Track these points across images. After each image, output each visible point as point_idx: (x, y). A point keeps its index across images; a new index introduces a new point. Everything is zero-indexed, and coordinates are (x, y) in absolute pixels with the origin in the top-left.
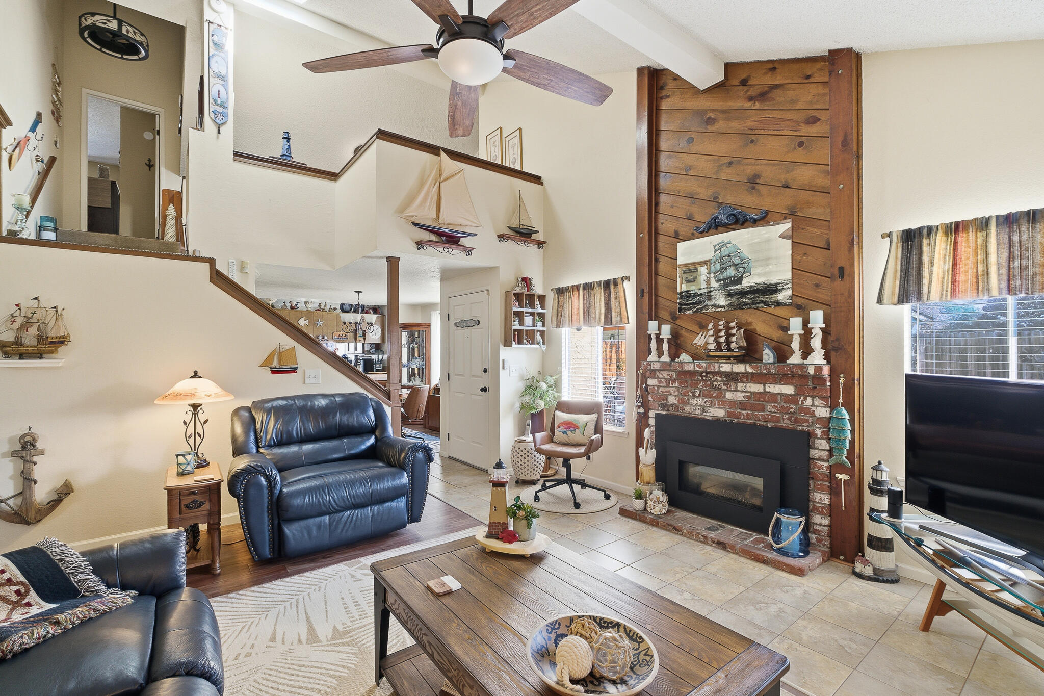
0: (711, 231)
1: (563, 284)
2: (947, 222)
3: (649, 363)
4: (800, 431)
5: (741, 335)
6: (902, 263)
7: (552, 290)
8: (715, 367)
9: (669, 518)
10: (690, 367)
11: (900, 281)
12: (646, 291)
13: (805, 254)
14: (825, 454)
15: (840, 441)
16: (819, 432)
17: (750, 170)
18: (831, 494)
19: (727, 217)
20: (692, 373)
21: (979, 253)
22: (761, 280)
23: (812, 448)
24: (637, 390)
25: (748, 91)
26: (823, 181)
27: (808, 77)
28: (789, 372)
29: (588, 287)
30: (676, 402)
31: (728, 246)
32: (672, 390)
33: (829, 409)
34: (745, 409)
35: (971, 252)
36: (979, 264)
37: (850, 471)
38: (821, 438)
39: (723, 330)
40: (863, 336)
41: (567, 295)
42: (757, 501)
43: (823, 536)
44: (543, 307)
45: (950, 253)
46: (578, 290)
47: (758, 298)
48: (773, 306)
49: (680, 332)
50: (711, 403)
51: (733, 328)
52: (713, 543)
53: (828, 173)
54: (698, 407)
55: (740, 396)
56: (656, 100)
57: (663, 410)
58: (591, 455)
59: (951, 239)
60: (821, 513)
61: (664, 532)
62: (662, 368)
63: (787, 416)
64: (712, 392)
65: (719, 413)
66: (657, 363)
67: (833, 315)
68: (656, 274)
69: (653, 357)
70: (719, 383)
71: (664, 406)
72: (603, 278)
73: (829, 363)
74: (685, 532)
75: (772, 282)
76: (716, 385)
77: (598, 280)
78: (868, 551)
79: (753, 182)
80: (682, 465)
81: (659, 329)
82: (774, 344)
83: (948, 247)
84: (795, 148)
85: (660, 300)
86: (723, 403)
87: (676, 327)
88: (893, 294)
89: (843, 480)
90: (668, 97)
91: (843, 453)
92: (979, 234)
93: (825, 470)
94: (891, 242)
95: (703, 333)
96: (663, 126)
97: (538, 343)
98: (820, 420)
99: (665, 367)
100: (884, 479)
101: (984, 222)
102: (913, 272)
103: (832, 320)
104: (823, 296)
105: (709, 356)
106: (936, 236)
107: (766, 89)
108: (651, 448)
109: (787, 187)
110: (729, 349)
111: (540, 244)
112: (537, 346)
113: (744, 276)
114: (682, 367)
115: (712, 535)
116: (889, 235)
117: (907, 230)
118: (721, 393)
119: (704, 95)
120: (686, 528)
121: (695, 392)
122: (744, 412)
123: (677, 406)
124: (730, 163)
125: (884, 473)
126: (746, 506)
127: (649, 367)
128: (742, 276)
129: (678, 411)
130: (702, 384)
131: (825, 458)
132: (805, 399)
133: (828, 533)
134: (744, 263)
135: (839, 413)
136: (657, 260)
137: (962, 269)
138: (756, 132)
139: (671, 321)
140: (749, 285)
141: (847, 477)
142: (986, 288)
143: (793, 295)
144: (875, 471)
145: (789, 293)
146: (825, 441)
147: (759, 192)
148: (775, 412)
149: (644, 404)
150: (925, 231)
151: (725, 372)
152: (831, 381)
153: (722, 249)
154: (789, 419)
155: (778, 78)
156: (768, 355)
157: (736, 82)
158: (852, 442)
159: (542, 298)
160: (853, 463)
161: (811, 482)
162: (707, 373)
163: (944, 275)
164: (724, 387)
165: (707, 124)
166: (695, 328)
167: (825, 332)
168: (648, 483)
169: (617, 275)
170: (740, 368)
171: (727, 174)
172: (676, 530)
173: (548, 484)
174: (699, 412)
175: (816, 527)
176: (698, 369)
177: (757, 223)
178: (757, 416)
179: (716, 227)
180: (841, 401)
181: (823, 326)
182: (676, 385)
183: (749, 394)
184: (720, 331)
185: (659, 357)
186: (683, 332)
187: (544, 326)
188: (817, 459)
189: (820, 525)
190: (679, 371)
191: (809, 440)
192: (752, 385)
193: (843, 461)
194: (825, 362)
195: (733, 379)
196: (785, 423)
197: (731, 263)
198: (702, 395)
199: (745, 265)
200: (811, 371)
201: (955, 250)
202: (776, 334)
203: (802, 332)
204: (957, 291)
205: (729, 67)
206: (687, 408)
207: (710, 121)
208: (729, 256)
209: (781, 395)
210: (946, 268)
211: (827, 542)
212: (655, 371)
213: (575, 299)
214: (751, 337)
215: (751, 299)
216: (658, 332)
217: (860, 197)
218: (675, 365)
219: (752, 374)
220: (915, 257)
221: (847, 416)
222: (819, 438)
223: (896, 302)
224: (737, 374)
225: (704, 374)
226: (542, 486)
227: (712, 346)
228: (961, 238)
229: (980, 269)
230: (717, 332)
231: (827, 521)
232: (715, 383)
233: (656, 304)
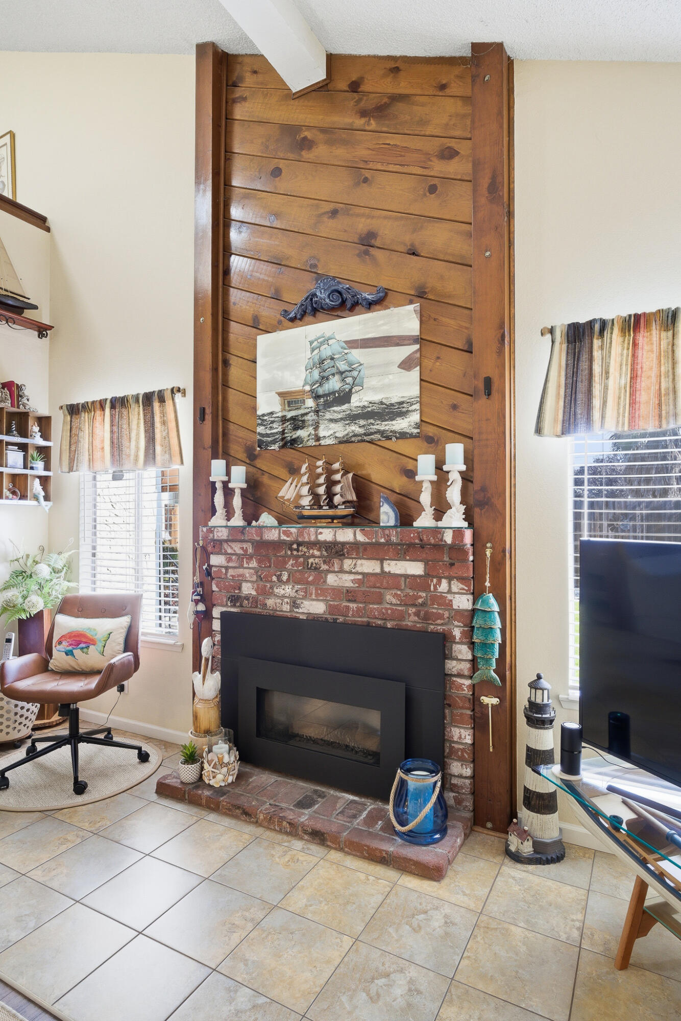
0: (308, 318)
1: (79, 399)
2: (625, 314)
3: (211, 530)
4: (432, 633)
5: (348, 483)
6: (566, 375)
7: (61, 407)
8: (311, 534)
9: (238, 791)
10: (273, 535)
11: (565, 402)
12: (208, 411)
13: (438, 358)
14: (465, 667)
15: (487, 646)
16: (457, 633)
17: (362, 225)
18: (474, 728)
19: (329, 295)
20: (277, 545)
21: (662, 362)
22: (376, 398)
23: (448, 659)
24: (194, 575)
25: (360, 100)
26: (461, 247)
27: (443, 87)
28: (417, 541)
29: (119, 403)
30: (254, 593)
31: (331, 342)
32: (247, 573)
33: (471, 597)
34: (354, 601)
35: (655, 359)
36: (662, 377)
37: (498, 692)
38: (461, 643)
39: (322, 474)
40: (515, 484)
41: (85, 416)
42: (372, 744)
43: (464, 794)
44: (45, 436)
45: (627, 360)
46: (102, 408)
47: (373, 424)
48: (394, 439)
49: (260, 479)
50: (306, 592)
51: (337, 471)
52: (306, 834)
53: (469, 235)
54: (286, 600)
55: (347, 581)
56: (227, 102)
57: (234, 606)
58: (125, 683)
59: (629, 340)
60: (461, 759)
61: (227, 822)
62: (230, 538)
63: (414, 610)
64: (306, 576)
65: (315, 607)
66: (224, 529)
67: (476, 452)
68: (226, 385)
69: (218, 520)
70: (317, 560)
71: (235, 600)
72: (142, 390)
73: (471, 525)
74: (262, 817)
75: (394, 401)
76: (312, 564)
77: (135, 393)
78: (524, 813)
79: (368, 241)
80: (261, 694)
81: (228, 473)
82: (394, 497)
83: (625, 351)
84: (425, 195)
85: (232, 427)
86: (323, 592)
87: (252, 469)
88: (555, 420)
89: (490, 706)
90: (244, 99)
91: (491, 665)
92: (664, 334)
93: (467, 692)
94: (553, 342)
95: (293, 481)
96: (237, 148)
97: (36, 498)
98: (459, 612)
99: (236, 534)
100: (546, 701)
101: (670, 315)
102: (582, 387)
103: (476, 460)
104: (463, 423)
105: (302, 517)
106: (612, 333)
107: (386, 100)
108: (213, 671)
109: (413, 254)
110: (331, 505)
111: (42, 330)
112: (35, 503)
113: (353, 390)
114: (261, 535)
115: (304, 817)
116: (551, 331)
117: (573, 323)
118: (321, 575)
119: (296, 102)
120: (264, 809)
121: (280, 575)
122: (353, 606)
123: (255, 601)
124: (334, 213)
125: (546, 692)
126: (357, 752)
127: (211, 535)
128: (351, 390)
129: (256, 607)
130: (291, 562)
131: (466, 673)
132: (439, 583)
133: (471, 789)
134: (354, 369)
135: (485, 602)
136: (226, 363)
137: (643, 384)
138: (371, 166)
139: (248, 461)
140: (361, 404)
141: (495, 701)
142: (671, 413)
143: (422, 421)
144: (533, 691)
145: (415, 417)
146: (466, 647)
147: (374, 259)
148: (395, 605)
149: (204, 596)
150: (597, 327)
151: (325, 542)
152: (474, 555)
153: (322, 348)
154: (417, 614)
155: (402, 84)
156: (387, 515)
157: (342, 85)
158: (502, 647)
159: (44, 423)
160: (503, 678)
161: (447, 711)
162: (299, 544)
163: (620, 393)
164: (324, 567)
165: (302, 149)
166: (282, 472)
167: (466, 478)
168: (208, 732)
169: (164, 384)
170: (346, 535)
171: (330, 227)
172: (246, 814)
173: (40, 746)
174: (288, 607)
175: (454, 781)
176: (285, 538)
177: (373, 307)
178: (372, 610)
179: (315, 311)
180: (487, 584)
181: (464, 468)
182: (254, 564)
183: (360, 577)
184: (319, 475)
185: (228, 520)
186: (265, 480)
187: (47, 468)
188: (455, 676)
189: (460, 776)
190: (257, 542)
191: (444, 646)
192: (363, 561)
193: (492, 677)
194: (466, 524)
195: (337, 552)
196: (411, 621)
197: (334, 370)
198: (293, 579)
199: (355, 373)
200: (448, 538)
201: (634, 356)
202: (398, 482)
203: (435, 478)
204: (637, 415)
205: (332, 60)
206: (270, 602)
207: (307, 144)
208: (332, 359)
209: (406, 576)
210: (623, 382)
211: (469, 804)
212: (221, 542)
213: (97, 424)
214: (362, 486)
215: (363, 426)
216: (226, 479)
217: (512, 274)
218: (252, 534)
219: (364, 544)
220: (584, 365)
221: (496, 608)
222: (458, 643)
223: (559, 432)
224: (343, 544)
225: (295, 546)
226: (28, 752)
227: (306, 501)
228: (642, 339)
229: (664, 385)
230: (313, 477)
231: (469, 770)
232: (311, 560)
233: (225, 434)
